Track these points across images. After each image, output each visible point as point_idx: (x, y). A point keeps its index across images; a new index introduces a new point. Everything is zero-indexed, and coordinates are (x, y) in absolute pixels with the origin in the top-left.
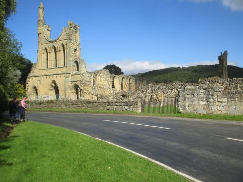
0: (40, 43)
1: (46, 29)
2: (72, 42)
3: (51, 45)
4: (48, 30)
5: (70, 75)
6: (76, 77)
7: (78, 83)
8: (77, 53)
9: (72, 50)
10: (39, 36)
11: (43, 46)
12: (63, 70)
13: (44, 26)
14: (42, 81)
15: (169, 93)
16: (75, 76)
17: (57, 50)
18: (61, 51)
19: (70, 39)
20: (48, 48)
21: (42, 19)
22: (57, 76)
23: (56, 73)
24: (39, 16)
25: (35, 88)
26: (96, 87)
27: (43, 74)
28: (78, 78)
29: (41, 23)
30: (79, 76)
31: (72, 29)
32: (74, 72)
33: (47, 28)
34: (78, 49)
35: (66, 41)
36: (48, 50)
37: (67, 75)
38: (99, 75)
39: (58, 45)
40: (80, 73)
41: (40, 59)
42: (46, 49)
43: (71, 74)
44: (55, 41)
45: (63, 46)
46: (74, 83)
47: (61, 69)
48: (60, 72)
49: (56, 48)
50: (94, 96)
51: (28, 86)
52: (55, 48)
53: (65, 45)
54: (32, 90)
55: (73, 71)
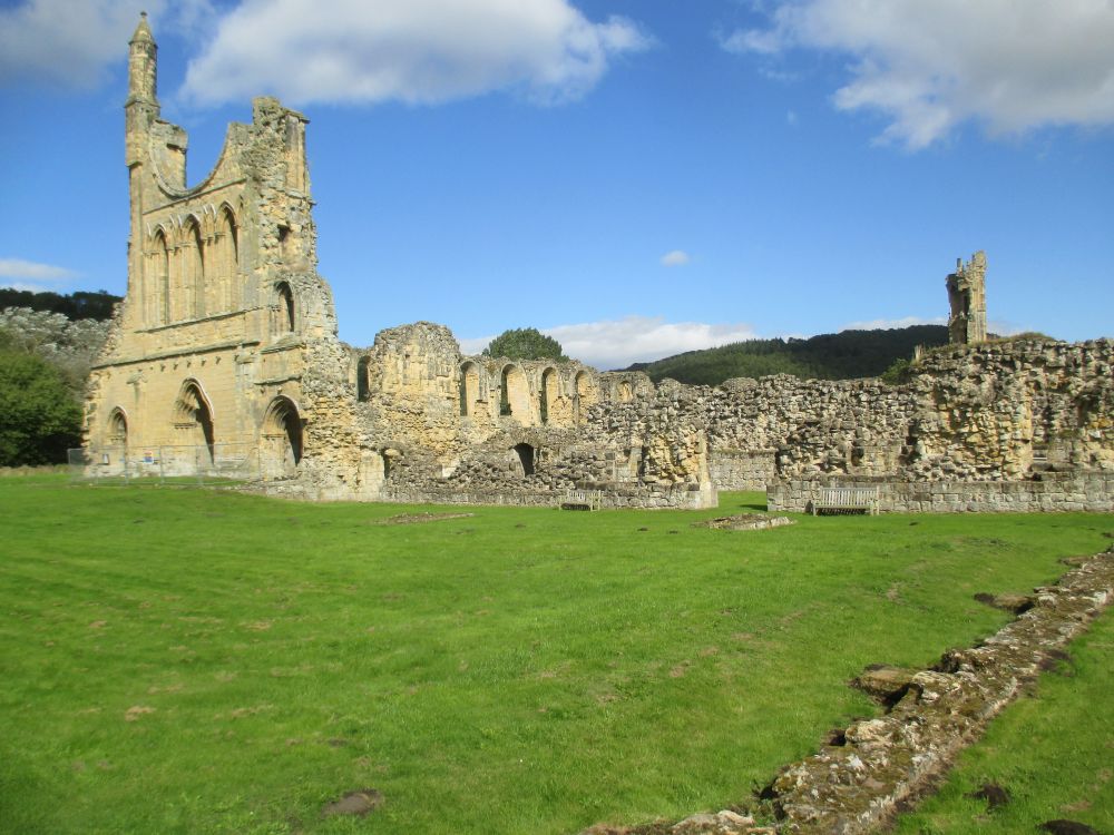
0: (137, 208)
1: (161, 144)
2: (268, 193)
3: (181, 211)
4: (173, 147)
5: (257, 351)
6: (283, 363)
7: (292, 392)
8: (295, 244)
9: (267, 230)
10: (134, 173)
11: (149, 224)
12: (229, 332)
13: (156, 127)
14: (142, 386)
15: (741, 434)
16: (276, 356)
17: (203, 237)
18: (222, 241)
19: (256, 179)
20: (166, 229)
21: (145, 95)
22: (205, 357)
23: (201, 345)
24: (133, 85)
25: (119, 416)
26: (383, 410)
27: (151, 353)
28: (291, 363)
29: (141, 117)
30: (296, 353)
31: (270, 130)
32: (276, 339)
33: (169, 139)
34: (295, 227)
35: (242, 187)
36: (169, 238)
37: (246, 352)
38: (398, 350)
39: (206, 209)
40: (297, 340)
41: (138, 283)
42: (161, 235)
43: (262, 347)
44: (197, 193)
45: (229, 215)
46: (272, 392)
47: (223, 323)
48: (218, 341)
49: (202, 229)
50: (366, 453)
51: (93, 407)
52: (194, 225)
53: (236, 210)
54: (108, 429)
55: (273, 330)
